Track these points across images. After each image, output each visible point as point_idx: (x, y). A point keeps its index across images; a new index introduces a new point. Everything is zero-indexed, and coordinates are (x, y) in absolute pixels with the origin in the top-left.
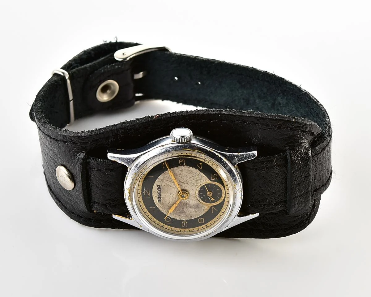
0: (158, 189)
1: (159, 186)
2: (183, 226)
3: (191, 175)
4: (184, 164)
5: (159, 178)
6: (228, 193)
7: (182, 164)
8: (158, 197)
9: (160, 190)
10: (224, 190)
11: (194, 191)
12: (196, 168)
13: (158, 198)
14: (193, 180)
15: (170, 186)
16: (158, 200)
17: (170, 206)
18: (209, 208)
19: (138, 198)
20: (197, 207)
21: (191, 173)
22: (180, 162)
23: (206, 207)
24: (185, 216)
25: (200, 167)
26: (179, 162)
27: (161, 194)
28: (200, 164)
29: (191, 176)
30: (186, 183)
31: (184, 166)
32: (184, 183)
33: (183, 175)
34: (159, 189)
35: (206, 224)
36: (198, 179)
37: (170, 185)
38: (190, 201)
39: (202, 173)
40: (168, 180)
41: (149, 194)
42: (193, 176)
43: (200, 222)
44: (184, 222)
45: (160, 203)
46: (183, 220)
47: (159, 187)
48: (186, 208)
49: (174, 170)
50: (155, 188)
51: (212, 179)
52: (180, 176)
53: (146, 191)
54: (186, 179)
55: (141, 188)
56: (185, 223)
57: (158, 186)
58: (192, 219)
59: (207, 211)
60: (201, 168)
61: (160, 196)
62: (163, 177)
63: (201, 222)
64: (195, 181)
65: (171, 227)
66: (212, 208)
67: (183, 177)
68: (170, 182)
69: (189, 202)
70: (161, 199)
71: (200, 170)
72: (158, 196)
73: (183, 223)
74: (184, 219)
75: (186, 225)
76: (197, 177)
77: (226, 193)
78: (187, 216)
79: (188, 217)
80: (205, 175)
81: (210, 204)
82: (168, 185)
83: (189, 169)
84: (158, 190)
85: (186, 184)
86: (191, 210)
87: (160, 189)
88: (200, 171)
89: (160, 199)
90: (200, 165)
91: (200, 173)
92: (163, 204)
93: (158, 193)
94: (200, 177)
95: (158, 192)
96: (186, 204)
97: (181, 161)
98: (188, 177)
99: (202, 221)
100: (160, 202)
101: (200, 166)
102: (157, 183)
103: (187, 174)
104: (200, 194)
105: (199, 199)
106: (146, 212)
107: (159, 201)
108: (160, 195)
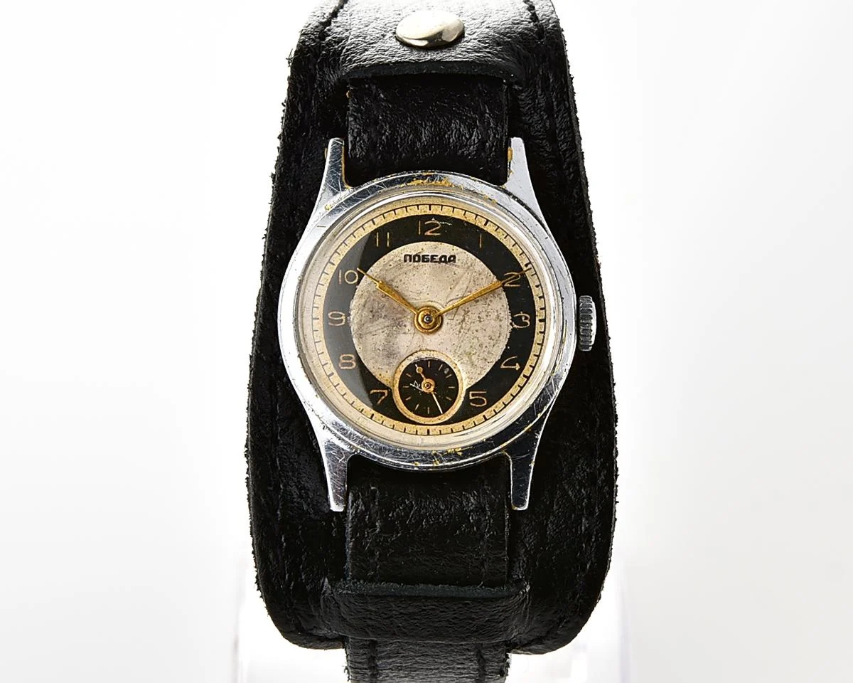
0: (445, 257)
1: (454, 261)
2: (331, 316)
3: (486, 341)
4: (515, 326)
5: (478, 260)
6: (428, 431)
7: (516, 320)
8: (419, 256)
9: (440, 261)
10: (440, 422)
11: (438, 346)
12: (505, 354)
13: (416, 255)
14: (471, 347)
15: (454, 287)
16: (410, 256)
17: (394, 284)
18: (385, 383)
19: (418, 205)
20: (390, 353)
21: (492, 342)
22: (521, 317)
23: (388, 374)
24: (361, 321)
25: (505, 365)
26: (522, 314)
27: (430, 263)
28: (517, 364)
29: (482, 339)
30: (462, 328)
31: (511, 324)
32: (462, 321)
33: (486, 322)
34: (443, 259)
35: (336, 374)
36: (474, 358)
37: (457, 288)
38: (409, 337)
39: (490, 368)
40: (472, 282)
41: (428, 233)
42: (481, 346)
43: (344, 358)
44: (343, 317)
45: (403, 259)
46: (349, 315)
47: (450, 261)
48: (386, 324)
49: (500, 298)
50: (446, 249)
51: (471, 393)
52: (483, 315)
53: (438, 225)
54: (472, 329)
55: (447, 214)
56: (342, 320)
57: (454, 257)
58: (354, 339)
59: (378, 377)
60: (504, 367)
61: (423, 261)
62: (481, 271)
63: (344, 361)
64: (468, 350)
65: (328, 285)
66: (386, 392)
67: (480, 322)
68: (465, 286)
69: (405, 333)
70: (416, 264)
71: (498, 363)
72: (423, 256)
73: (341, 316)
74: (352, 317)
75: (332, 323)
76: (479, 356)
77: (429, 427)
78: (361, 325)
79: (360, 328)
80: (483, 376)
81: (397, 385)
82: (456, 282)
83: (501, 338)
84: (443, 256)
85: (459, 327)
86: (381, 337)
87: (445, 262)
88: (496, 363)
89: (414, 261)
90: (515, 365)
91: (491, 365)
92: (399, 266)
93: (432, 256)
94: (480, 364)
95: (437, 256)
96: (398, 324)
97: (526, 318)
98: (480, 335)
99: (344, 365)
100: (405, 261)
101: (512, 363)
102: (463, 255)
103: (489, 332)
104: (427, 361)
105: (412, 359)
106: (374, 224)
107: (408, 258)
108: (428, 261)
